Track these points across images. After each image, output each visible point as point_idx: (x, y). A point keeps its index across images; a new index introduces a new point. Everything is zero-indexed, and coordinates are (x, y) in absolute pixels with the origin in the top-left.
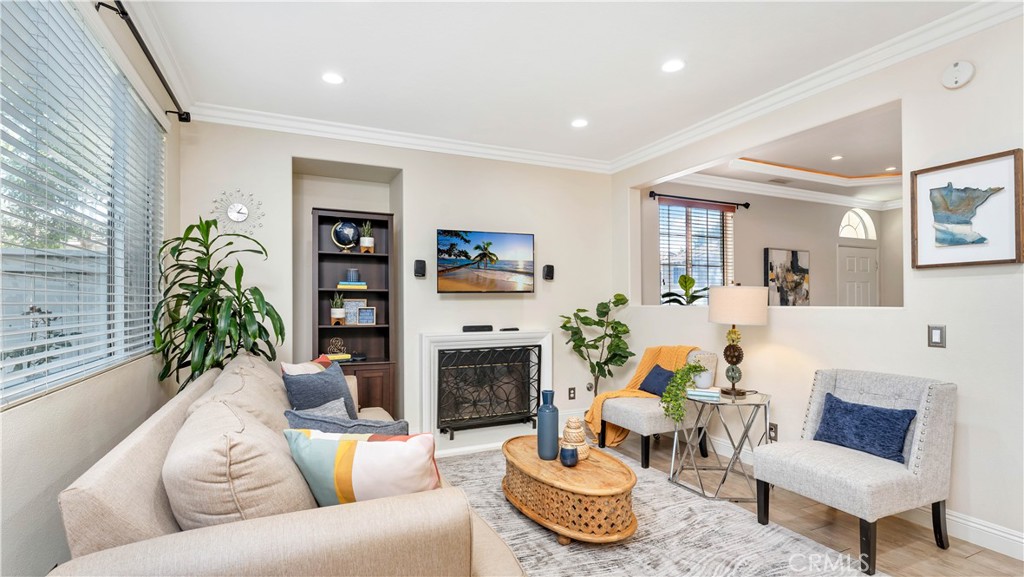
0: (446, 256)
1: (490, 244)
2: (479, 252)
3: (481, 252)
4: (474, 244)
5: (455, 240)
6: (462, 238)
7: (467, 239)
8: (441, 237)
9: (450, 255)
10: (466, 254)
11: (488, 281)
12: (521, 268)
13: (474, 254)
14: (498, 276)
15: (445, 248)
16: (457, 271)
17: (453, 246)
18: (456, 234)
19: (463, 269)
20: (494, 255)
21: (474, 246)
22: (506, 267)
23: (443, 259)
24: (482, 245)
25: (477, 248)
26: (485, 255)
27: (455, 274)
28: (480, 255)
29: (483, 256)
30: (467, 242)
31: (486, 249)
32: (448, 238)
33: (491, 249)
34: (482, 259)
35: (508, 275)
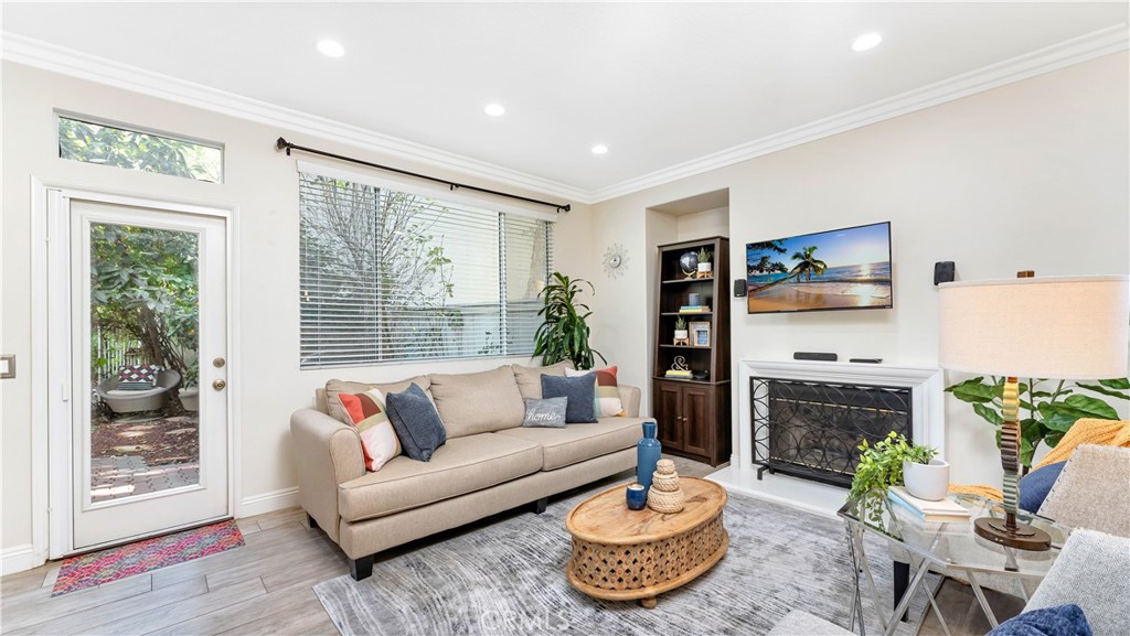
0: (757, 273)
1: (815, 248)
2: (799, 261)
3: (801, 261)
4: (791, 253)
5: (766, 252)
6: (776, 248)
7: (782, 247)
8: (751, 252)
9: (761, 271)
10: (781, 268)
11: (812, 297)
12: (866, 274)
13: (791, 265)
14: (828, 290)
15: (755, 264)
16: (771, 289)
17: (764, 259)
18: (768, 245)
19: (777, 286)
20: (821, 262)
21: (793, 255)
22: (840, 276)
23: (754, 276)
24: (802, 252)
25: (796, 256)
26: (808, 265)
27: (768, 293)
28: (800, 265)
29: (804, 266)
30: (781, 251)
31: (808, 256)
32: (758, 251)
33: (815, 256)
34: (802, 270)
35: (843, 287)
